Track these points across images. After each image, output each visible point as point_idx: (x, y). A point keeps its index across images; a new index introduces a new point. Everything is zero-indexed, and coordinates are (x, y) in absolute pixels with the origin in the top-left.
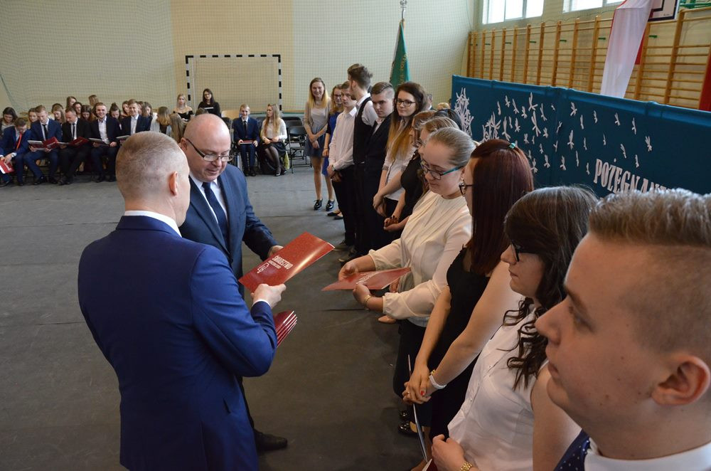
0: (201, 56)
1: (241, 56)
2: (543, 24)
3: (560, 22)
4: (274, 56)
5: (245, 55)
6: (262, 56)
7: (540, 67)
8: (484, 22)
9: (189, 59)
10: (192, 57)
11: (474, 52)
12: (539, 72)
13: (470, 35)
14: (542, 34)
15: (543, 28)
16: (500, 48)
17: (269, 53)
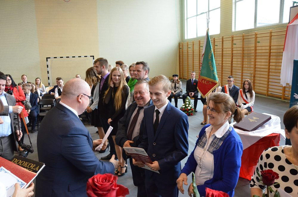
0: (54, 58)
1: (74, 57)
2: (223, 37)
3: (233, 36)
4: (91, 56)
5: (77, 56)
6: (85, 57)
7: (222, 56)
8: (186, 38)
9: (48, 59)
10: (50, 58)
11: (182, 51)
12: (222, 59)
13: (179, 44)
14: (223, 41)
15: (223, 39)
16: (198, 49)
17: (89, 55)
